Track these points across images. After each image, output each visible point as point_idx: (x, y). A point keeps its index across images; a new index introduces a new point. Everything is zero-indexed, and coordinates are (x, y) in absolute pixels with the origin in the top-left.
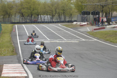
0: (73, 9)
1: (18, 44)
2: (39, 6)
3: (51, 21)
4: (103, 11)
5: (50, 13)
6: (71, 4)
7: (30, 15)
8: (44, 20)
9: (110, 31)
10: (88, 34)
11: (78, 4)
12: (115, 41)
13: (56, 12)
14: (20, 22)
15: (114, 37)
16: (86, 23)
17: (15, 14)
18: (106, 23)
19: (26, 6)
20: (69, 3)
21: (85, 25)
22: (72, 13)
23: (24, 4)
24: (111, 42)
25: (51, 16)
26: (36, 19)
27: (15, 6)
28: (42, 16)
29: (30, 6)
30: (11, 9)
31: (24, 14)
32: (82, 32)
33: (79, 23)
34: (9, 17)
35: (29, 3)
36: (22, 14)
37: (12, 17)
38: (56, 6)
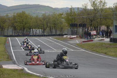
0: (63, 23)
1: (12, 53)
2: (31, 20)
3: (43, 34)
4: (91, 25)
5: (42, 26)
6: (62, 18)
7: (23, 29)
8: (36, 33)
9: (97, 43)
10: (77, 45)
11: (69, 18)
12: (100, 51)
13: (47, 26)
14: (13, 36)
15: (100, 48)
16: (75, 36)
17: (8, 28)
18: (94, 36)
19: (19, 20)
20: (60, 17)
21: (74, 38)
22: (63, 26)
23: (17, 18)
24: (97, 52)
25: (42, 30)
26: (28, 33)
27: (7, 20)
28: (34, 29)
29: (23, 20)
30: (4, 22)
31: (16, 27)
32: (71, 44)
33: (69, 36)
34: (2, 31)
35: (21, 17)
36: (15, 28)
37: (5, 31)
38: (47, 20)
